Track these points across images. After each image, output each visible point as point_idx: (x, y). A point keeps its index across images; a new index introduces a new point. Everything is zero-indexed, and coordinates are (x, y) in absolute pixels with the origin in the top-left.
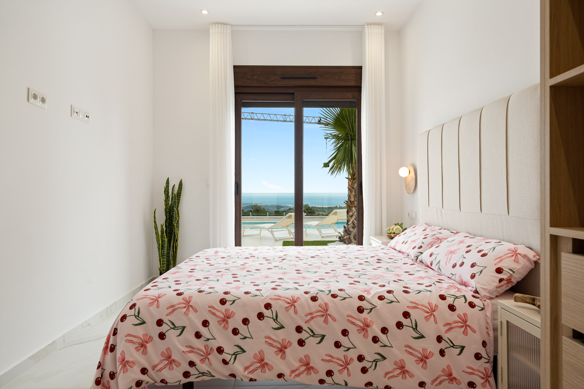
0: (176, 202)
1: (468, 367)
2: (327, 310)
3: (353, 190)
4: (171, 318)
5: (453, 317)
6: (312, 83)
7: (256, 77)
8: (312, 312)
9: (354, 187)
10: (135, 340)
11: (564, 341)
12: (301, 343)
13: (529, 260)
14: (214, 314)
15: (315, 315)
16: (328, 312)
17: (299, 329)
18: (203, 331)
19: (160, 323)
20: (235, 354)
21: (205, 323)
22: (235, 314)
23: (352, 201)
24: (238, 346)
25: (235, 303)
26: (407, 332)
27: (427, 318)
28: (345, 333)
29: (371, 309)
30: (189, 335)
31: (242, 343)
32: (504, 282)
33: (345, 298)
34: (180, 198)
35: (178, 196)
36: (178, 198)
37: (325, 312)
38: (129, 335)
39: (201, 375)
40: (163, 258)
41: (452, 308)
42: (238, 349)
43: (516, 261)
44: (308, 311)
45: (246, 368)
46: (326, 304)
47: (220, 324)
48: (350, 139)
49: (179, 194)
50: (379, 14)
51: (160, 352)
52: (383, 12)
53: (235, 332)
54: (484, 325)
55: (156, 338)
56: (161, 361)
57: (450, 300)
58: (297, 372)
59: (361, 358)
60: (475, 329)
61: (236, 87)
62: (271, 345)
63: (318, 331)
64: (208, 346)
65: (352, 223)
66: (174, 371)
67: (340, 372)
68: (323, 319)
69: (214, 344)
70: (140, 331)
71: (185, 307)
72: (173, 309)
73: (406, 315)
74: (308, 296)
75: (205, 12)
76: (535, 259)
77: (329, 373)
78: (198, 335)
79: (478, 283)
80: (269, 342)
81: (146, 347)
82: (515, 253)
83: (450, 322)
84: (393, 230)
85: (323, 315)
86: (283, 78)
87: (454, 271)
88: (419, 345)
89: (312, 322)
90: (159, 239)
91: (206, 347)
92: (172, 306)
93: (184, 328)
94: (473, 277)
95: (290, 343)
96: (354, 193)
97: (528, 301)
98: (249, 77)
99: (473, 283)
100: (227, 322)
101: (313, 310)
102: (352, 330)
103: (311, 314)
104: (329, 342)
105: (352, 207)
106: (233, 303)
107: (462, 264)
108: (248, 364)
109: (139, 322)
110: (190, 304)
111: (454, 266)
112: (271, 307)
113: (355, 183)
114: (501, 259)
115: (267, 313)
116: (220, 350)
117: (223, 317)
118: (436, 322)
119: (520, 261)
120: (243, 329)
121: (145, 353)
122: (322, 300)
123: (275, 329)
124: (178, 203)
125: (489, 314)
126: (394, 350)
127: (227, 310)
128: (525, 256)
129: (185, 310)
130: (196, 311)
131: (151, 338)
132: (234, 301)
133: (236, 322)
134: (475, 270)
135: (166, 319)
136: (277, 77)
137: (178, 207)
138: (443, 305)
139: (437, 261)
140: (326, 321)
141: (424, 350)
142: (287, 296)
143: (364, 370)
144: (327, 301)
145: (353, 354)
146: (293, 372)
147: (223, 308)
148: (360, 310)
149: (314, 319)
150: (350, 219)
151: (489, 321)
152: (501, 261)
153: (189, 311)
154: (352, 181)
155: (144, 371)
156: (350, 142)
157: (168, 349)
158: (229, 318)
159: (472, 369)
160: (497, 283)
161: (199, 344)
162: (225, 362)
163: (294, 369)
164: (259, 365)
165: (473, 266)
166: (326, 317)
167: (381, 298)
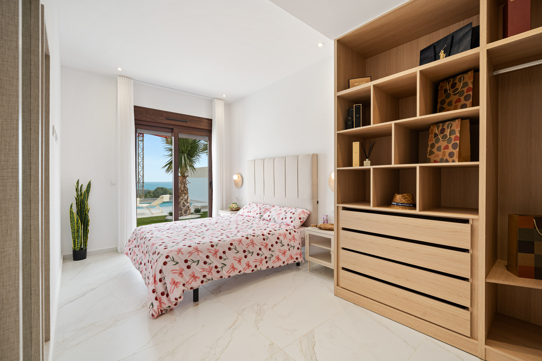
0: (86, 197)
1: (296, 253)
2: (253, 242)
3: (183, 183)
4: (191, 258)
5: (290, 237)
6: (184, 124)
7: (149, 116)
8: (248, 243)
9: (184, 181)
10: (177, 272)
11: (341, 231)
12: (246, 257)
13: (308, 214)
14: (210, 252)
15: (249, 244)
16: (254, 242)
17: (244, 251)
18: (207, 260)
19: (186, 261)
20: (222, 267)
21: (208, 257)
22: (219, 250)
23: (182, 190)
24: (223, 264)
25: (218, 245)
26: (279, 244)
27: (284, 238)
28: (260, 249)
29: (267, 238)
30: (201, 263)
31: (224, 262)
32: (302, 222)
33: (258, 236)
34: (89, 194)
35: (87, 193)
36: (88, 195)
37: (252, 243)
38: (173, 270)
39: (208, 280)
40: (78, 239)
41: (290, 233)
42: (223, 265)
43: (304, 215)
44: (247, 244)
45: (227, 272)
46: (252, 239)
47: (214, 256)
48: (181, 152)
49: (88, 191)
50: (224, 96)
51: (189, 275)
52: (226, 96)
53: (221, 258)
54: (299, 238)
55: (186, 269)
56: (190, 279)
57: (289, 231)
58: (245, 269)
59: (266, 258)
60: (297, 239)
61: (136, 120)
62: (236, 260)
63: (251, 251)
64: (210, 267)
65: (183, 203)
66: (197, 282)
67: (259, 265)
68: (252, 245)
69: (213, 265)
70: (177, 267)
71: (196, 252)
72: (190, 253)
73: (278, 238)
74: (244, 238)
75: (120, 69)
76: (309, 213)
77: (256, 266)
78: (205, 263)
79: (294, 224)
80: (235, 258)
81: (182, 274)
82: (303, 212)
83: (290, 238)
84: (232, 206)
85: (252, 244)
86: (167, 119)
87: (282, 221)
88: (282, 248)
89: (249, 247)
90: (75, 225)
91: (209, 267)
92: (190, 252)
93: (199, 261)
94: (292, 222)
95: (242, 258)
96: (183, 185)
97: (315, 226)
98: (144, 115)
99: (292, 224)
100: (217, 255)
101: (248, 242)
102: (262, 247)
103: (248, 244)
104: (255, 254)
105: (182, 194)
106: (217, 246)
107: (286, 218)
108: (228, 270)
109: (175, 263)
110: (198, 250)
111: (282, 219)
112: (233, 244)
113: (184, 179)
114: (300, 214)
115: (232, 247)
116: (216, 267)
117: (214, 252)
118: (287, 239)
119: (305, 214)
120: (223, 256)
121: (182, 277)
122: (250, 238)
123: (236, 253)
124: (88, 198)
125: (299, 234)
126: (276, 252)
127: (215, 249)
128: (307, 213)
129: (197, 253)
130: (202, 252)
131: (183, 270)
132: (217, 245)
133: (220, 254)
134: (292, 219)
135: (189, 259)
136: (163, 118)
137: (87, 201)
138: (288, 233)
139: (273, 218)
140: (253, 246)
141: (284, 250)
142: (237, 239)
143: (267, 262)
144: (252, 238)
145: (263, 257)
146: (244, 269)
147: (213, 249)
148: (264, 239)
149: (249, 246)
150: (181, 201)
151: (300, 236)
152: (300, 215)
153: (199, 253)
154: (182, 178)
155: (184, 285)
156: (181, 154)
157: (193, 272)
158: (217, 252)
159: (297, 253)
160: (300, 223)
161: (206, 267)
162: (218, 272)
163: (244, 268)
164: (232, 269)
165: (291, 218)
166: (253, 244)
167: (269, 234)
